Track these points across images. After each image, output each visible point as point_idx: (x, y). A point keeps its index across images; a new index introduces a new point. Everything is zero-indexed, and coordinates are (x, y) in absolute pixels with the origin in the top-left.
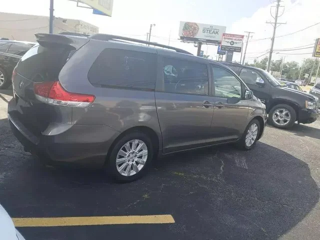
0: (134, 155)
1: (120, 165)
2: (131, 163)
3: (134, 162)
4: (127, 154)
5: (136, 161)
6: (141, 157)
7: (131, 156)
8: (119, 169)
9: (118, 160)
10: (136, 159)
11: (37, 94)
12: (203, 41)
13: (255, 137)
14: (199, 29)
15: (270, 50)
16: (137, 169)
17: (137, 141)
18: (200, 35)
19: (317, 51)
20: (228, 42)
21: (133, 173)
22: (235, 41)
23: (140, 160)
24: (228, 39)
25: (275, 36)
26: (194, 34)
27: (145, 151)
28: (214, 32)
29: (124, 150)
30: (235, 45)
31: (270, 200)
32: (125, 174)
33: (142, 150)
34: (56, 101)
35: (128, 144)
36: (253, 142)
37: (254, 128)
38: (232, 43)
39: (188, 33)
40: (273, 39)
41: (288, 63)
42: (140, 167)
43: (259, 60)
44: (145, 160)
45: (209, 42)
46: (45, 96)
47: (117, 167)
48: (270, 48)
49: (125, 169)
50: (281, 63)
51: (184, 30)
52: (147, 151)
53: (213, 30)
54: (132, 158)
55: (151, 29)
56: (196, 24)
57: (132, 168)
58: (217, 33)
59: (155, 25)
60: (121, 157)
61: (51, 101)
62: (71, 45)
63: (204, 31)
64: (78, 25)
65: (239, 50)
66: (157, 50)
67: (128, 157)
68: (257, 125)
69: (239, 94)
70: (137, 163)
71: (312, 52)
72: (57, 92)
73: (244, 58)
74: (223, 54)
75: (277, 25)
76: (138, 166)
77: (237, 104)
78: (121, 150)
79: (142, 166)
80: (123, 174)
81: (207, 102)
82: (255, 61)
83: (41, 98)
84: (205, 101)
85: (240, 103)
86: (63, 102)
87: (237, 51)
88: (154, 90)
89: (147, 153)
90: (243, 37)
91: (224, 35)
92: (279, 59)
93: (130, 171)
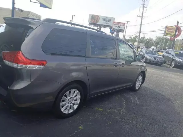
0: (72, 99)
1: (62, 107)
2: (70, 105)
3: (72, 104)
4: (68, 99)
5: (73, 103)
6: (76, 100)
7: (70, 100)
8: (62, 109)
9: (62, 104)
10: (73, 102)
11: (5, 60)
12: (102, 26)
13: (140, 83)
14: (99, 18)
15: (139, 32)
16: (74, 108)
17: (74, 90)
18: (100, 22)
19: (166, 32)
20: (116, 27)
21: (71, 111)
22: (120, 26)
23: (75, 102)
24: (117, 25)
25: (142, 24)
26: (97, 21)
27: (79, 96)
28: (108, 21)
29: (66, 96)
30: (120, 28)
31: (157, 125)
32: (66, 112)
33: (77, 96)
34: (19, 65)
35: (68, 92)
36: (139, 86)
37: (140, 78)
38: (119, 27)
39: (94, 21)
40: (141, 26)
41: (148, 39)
42: (76, 107)
43: (132, 37)
44: (78, 102)
45: (105, 26)
46: (11, 61)
47: (61, 108)
48: (139, 30)
49: (66, 109)
50: (144, 39)
51: (91, 19)
52: (80, 96)
53: (107, 20)
54: (71, 101)
55: (72, 18)
56: (98, 16)
57: (70, 108)
58: (110, 21)
59: (75, 16)
60: (63, 101)
61: (15, 66)
62: (29, 25)
63: (103, 20)
64: (29, 14)
65: (122, 31)
66: (86, 30)
67: (68, 101)
68: (142, 76)
69: (132, 58)
70: (74, 104)
71: (164, 33)
72: (20, 58)
73: (125, 36)
74: (113, 34)
75: (143, 18)
76: (74, 106)
77: (131, 64)
78: (64, 97)
79: (77, 106)
80: (65, 112)
81: (116, 64)
82: (130, 37)
83: (8, 63)
84: (114, 63)
85: (133, 63)
86: (24, 66)
87: (121, 32)
88: (85, 56)
89: (80, 98)
90: (124, 24)
91: (114, 22)
92: (143, 37)
93: (69, 110)
